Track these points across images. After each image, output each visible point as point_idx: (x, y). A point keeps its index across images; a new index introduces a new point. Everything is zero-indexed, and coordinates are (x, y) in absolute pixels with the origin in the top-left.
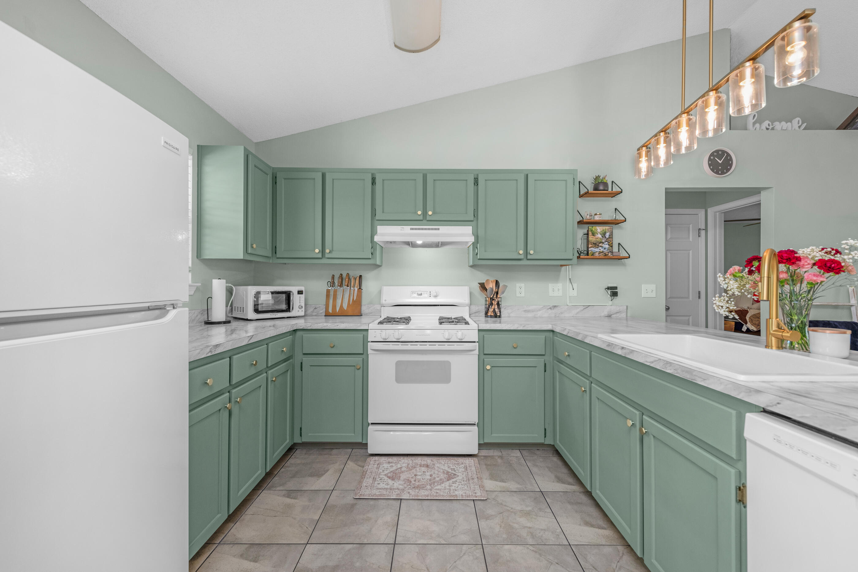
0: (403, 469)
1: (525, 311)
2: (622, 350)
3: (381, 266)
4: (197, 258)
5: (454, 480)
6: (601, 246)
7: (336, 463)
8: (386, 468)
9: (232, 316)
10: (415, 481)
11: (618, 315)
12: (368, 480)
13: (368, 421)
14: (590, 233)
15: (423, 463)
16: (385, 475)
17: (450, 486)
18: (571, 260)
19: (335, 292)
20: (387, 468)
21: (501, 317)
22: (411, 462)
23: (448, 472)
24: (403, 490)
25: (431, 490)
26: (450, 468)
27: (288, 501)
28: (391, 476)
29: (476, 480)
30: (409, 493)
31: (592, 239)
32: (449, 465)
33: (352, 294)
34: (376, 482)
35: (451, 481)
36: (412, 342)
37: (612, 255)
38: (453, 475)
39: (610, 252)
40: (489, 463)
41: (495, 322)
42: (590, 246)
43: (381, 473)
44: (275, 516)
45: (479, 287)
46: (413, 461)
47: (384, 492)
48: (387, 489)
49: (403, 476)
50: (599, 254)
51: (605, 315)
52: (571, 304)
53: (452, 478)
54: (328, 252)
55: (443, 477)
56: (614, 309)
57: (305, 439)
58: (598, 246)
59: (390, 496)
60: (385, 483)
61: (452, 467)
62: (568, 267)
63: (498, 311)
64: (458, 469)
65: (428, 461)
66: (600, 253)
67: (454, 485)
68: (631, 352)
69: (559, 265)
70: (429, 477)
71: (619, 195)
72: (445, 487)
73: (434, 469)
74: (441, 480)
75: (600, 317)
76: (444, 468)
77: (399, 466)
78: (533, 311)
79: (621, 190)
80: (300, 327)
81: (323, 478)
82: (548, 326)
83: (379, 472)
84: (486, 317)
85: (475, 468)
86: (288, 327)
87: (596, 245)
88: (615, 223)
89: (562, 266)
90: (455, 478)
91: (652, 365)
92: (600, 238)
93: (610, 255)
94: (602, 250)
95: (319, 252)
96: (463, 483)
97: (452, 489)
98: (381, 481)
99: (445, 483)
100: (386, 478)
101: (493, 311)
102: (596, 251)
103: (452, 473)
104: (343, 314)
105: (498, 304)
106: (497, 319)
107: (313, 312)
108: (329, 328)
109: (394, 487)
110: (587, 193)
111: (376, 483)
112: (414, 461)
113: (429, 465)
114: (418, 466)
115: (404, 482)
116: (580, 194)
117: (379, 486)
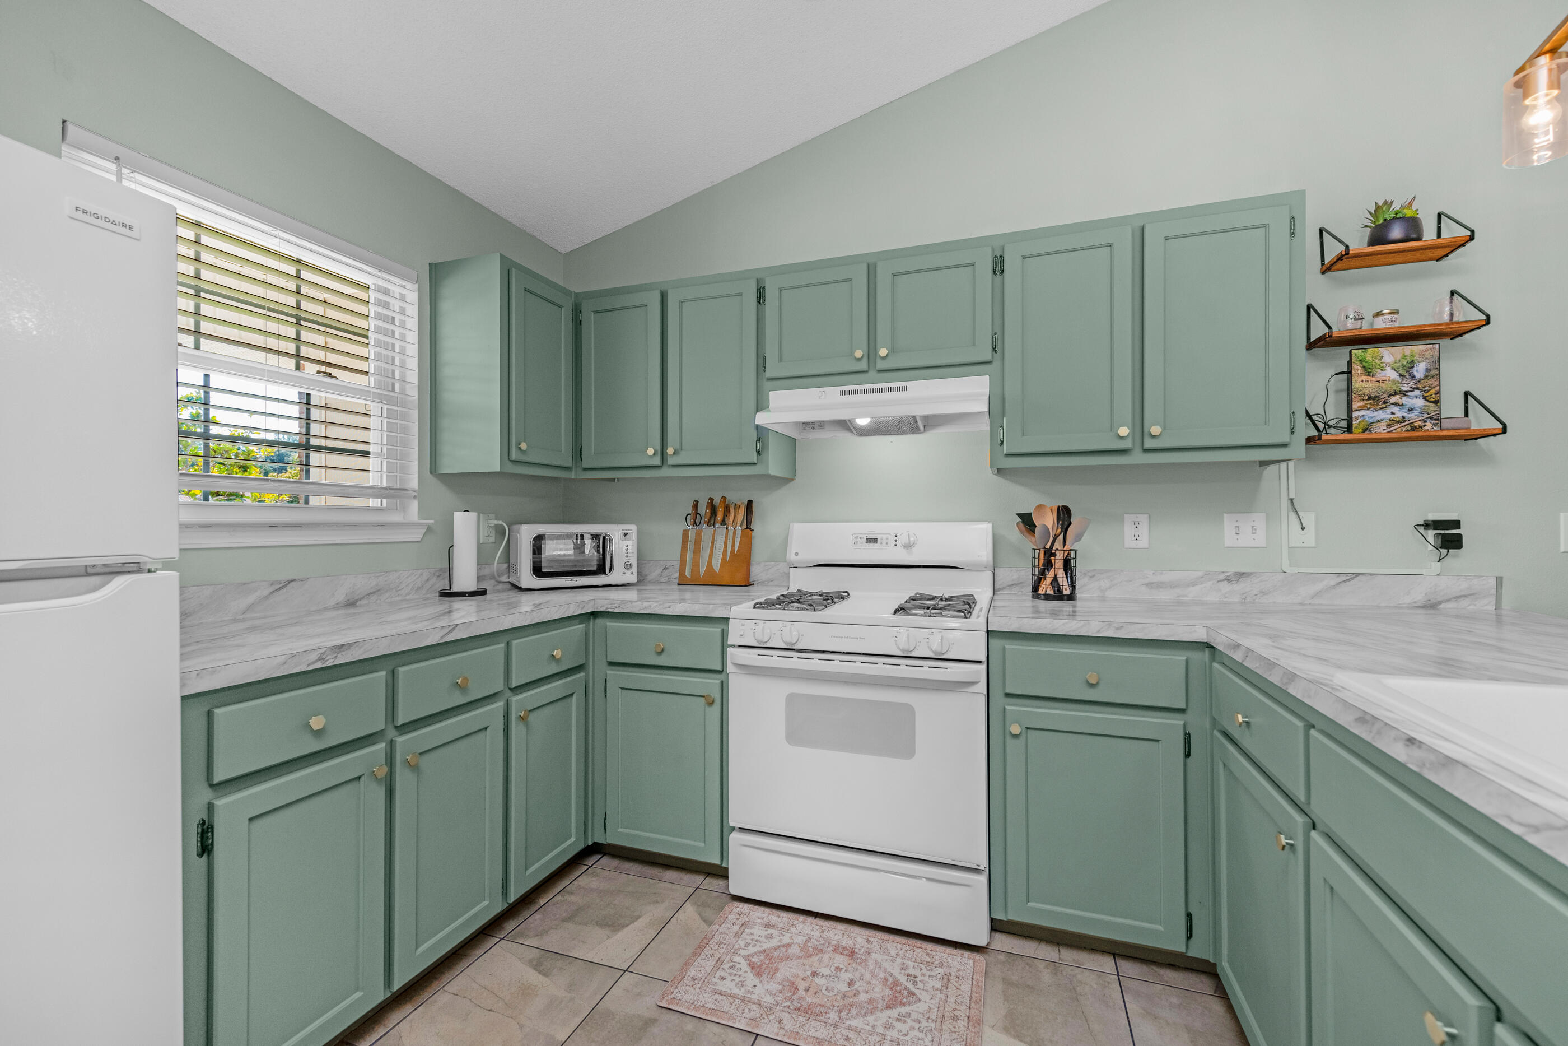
0: (794, 950)
1: (1150, 585)
2: (1407, 745)
3: (792, 480)
4: (431, 472)
5: (903, 1010)
6: (1396, 404)
7: (663, 902)
8: (756, 937)
9: (508, 580)
10: (807, 990)
11: (1464, 603)
12: (703, 963)
13: (730, 822)
14: (1357, 368)
15: (844, 944)
16: (747, 958)
17: (888, 1026)
18: (1285, 445)
19: (699, 535)
20: (759, 938)
21: (1076, 600)
22: (817, 934)
23: (896, 983)
24: (770, 1010)
25: (836, 1026)
26: (906, 972)
27: (533, 977)
28: (759, 963)
29: (962, 1024)
30: (780, 1021)
31: (1364, 384)
32: (906, 962)
33: (731, 540)
34: (718, 972)
35: (894, 1013)
36: (823, 652)
37: (1437, 428)
38: (906, 993)
39: (1430, 418)
40: (1014, 978)
41: (1055, 614)
42: (1356, 405)
43: (738, 949)
44: (489, 1010)
45: (1018, 523)
46: (822, 932)
47: (726, 1005)
48: (733, 997)
49: (785, 971)
50: (1387, 426)
51: (1415, 602)
52: (1295, 570)
53: (903, 1004)
54: (672, 453)
55: (878, 996)
56: (1448, 585)
57: (612, 839)
58: (1384, 405)
59: (733, 1019)
60: (737, 979)
61: (911, 971)
62: (1283, 465)
63: (1066, 583)
64: (926, 979)
65: (859, 939)
66: (1392, 422)
67: (899, 1025)
68: (1444, 765)
69: (1255, 462)
70: (843, 987)
71: (1462, 249)
72: (874, 1026)
73: (866, 964)
74: (870, 1001)
75: (1398, 607)
76: (889, 969)
77: (786, 940)
78: (1172, 585)
79: (1469, 233)
80: (601, 607)
81: (621, 935)
82: (1195, 631)
83: (736, 946)
84: (1033, 597)
85: (970, 986)
86: (569, 607)
87: (1376, 400)
88: (1453, 332)
89: (1264, 464)
90: (909, 1004)
91: (1533, 839)
92: (1394, 381)
93: (1429, 426)
94: (1399, 414)
95: (654, 454)
96: (926, 1024)
97: (889, 1038)
98: (731, 971)
99: (879, 1014)
100: (744, 965)
101: (1051, 583)
102: (1376, 419)
103: (906, 989)
104: (712, 582)
105: (1067, 564)
106: (1065, 606)
107: (661, 575)
108: (654, 611)
109: (753, 997)
110: (1343, 256)
111: (719, 974)
112: (826, 934)
113: (856, 950)
114: (831, 949)
115: (780, 987)
116: (1323, 265)
117: (722, 986)
